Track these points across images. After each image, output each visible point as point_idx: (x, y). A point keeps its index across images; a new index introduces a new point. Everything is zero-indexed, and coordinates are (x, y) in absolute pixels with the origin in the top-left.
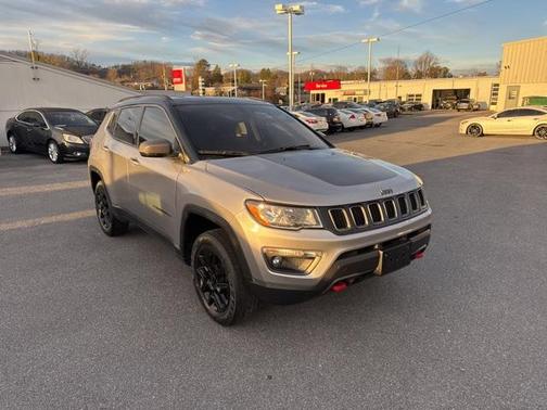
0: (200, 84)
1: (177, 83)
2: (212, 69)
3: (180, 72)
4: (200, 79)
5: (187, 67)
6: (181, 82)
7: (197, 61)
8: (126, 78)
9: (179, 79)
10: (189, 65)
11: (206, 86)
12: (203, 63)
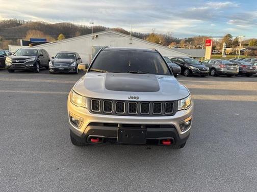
0: (224, 46)
1: (207, 46)
2: (233, 38)
3: (210, 40)
4: (224, 44)
5: (218, 38)
6: (210, 45)
7: (226, 35)
8: (188, 44)
9: (209, 44)
10: (220, 37)
11: (227, 47)
12: (229, 36)
